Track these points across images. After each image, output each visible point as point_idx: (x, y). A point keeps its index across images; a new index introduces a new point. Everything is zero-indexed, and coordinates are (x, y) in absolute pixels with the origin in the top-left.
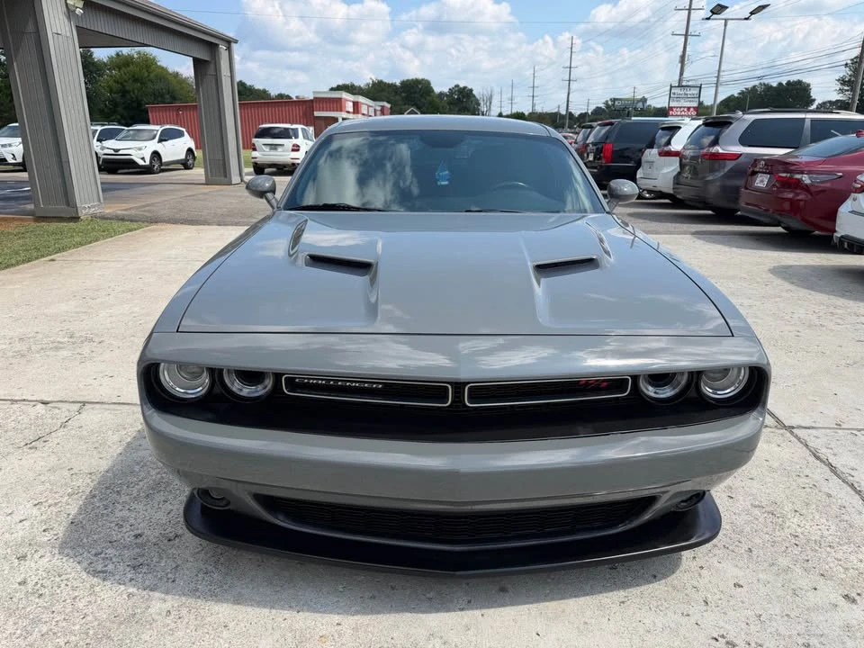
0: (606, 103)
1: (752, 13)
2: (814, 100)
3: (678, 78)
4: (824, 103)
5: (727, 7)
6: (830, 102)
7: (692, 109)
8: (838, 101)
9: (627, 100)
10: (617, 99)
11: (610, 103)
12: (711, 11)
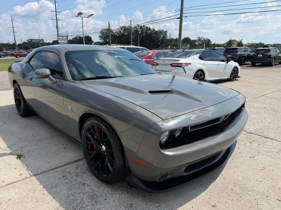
0: (28, 40)
1: (89, 16)
2: (93, 41)
3: (57, 33)
4: (96, 42)
5: (83, 14)
6: (97, 42)
7: (66, 44)
8: (99, 42)
9: (37, 40)
10: (33, 39)
11: (29, 40)
12: (78, 14)
